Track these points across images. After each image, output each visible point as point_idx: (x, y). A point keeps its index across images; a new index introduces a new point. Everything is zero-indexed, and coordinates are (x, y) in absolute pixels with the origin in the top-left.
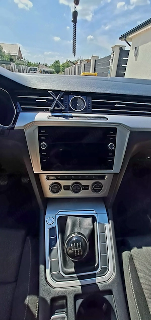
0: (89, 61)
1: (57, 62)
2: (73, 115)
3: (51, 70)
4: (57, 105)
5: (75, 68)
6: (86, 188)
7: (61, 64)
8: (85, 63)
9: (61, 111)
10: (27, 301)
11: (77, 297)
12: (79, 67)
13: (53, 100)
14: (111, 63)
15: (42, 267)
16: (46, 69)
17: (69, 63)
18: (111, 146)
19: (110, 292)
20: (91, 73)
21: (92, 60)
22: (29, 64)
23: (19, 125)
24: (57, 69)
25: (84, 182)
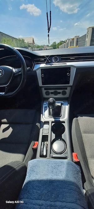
0: (73, 39)
1: (55, 43)
2: (53, 64)
3: (51, 48)
4: (48, 61)
5: (65, 45)
6: (59, 93)
7: (57, 43)
8: (71, 41)
9: (49, 63)
10: (37, 124)
11: (52, 122)
12: (68, 44)
13: (46, 59)
14: (86, 39)
15: (42, 115)
16: (48, 48)
17: (62, 42)
18: (68, 74)
19: (64, 122)
20: (74, 46)
21: (75, 39)
22: (38, 47)
23: (35, 69)
24: (55, 47)
25: (59, 91)
